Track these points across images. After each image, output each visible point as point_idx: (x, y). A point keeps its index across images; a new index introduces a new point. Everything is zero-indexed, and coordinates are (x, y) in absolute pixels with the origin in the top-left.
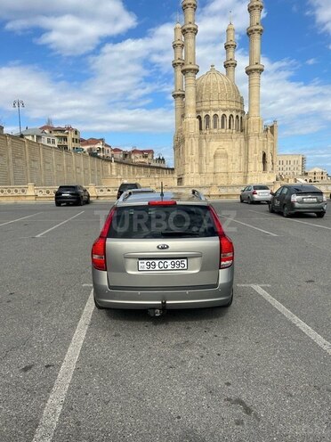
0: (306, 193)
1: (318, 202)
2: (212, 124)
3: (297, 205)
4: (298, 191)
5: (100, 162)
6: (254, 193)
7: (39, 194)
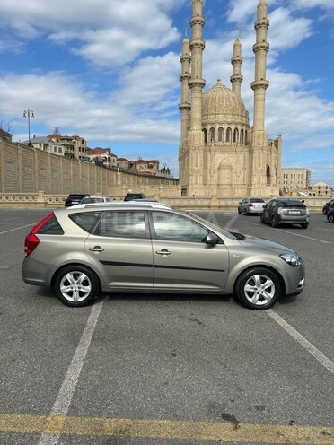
0: (291, 207)
1: (302, 215)
3: (283, 216)
4: (285, 205)
5: (106, 172)
6: (251, 206)
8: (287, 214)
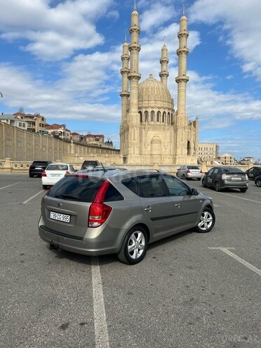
0: (233, 173)
1: (243, 180)
2: (150, 118)
3: (226, 182)
4: (227, 172)
5: (62, 143)
6: (188, 172)
7: (14, 167)
8: (230, 180)
